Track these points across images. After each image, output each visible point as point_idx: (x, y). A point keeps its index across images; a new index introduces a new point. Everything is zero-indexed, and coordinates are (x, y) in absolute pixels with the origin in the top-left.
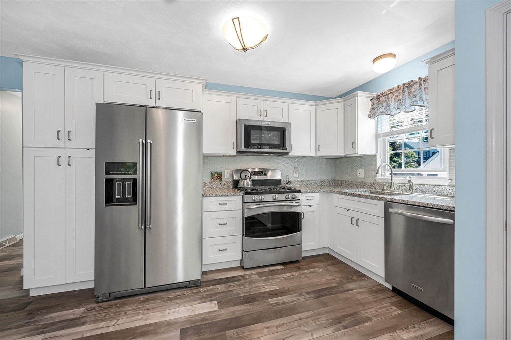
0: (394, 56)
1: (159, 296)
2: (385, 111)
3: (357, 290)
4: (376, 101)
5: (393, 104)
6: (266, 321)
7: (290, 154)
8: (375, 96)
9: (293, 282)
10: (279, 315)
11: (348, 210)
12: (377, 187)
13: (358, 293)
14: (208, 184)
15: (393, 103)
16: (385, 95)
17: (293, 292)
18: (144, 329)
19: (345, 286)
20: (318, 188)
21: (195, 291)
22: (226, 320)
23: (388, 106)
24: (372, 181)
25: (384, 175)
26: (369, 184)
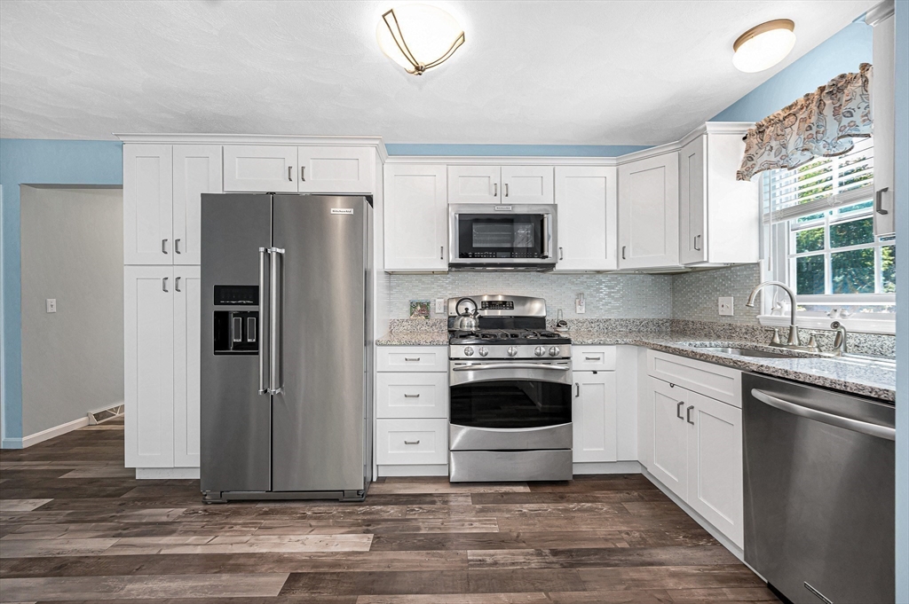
0: (789, 24)
1: (291, 508)
2: (778, 158)
3: (672, 569)
4: (754, 140)
5: (794, 140)
6: (441, 593)
7: (558, 267)
8: (754, 128)
9: (535, 525)
10: (471, 588)
11: (672, 386)
12: (761, 337)
13: (673, 575)
14: (405, 323)
15: (795, 136)
16: (776, 123)
17: (524, 545)
18: (241, 559)
19: (645, 552)
20: (629, 335)
21: (349, 510)
22: (371, 573)
23: (784, 146)
24: (750, 324)
25: (780, 311)
26: (744, 331)
